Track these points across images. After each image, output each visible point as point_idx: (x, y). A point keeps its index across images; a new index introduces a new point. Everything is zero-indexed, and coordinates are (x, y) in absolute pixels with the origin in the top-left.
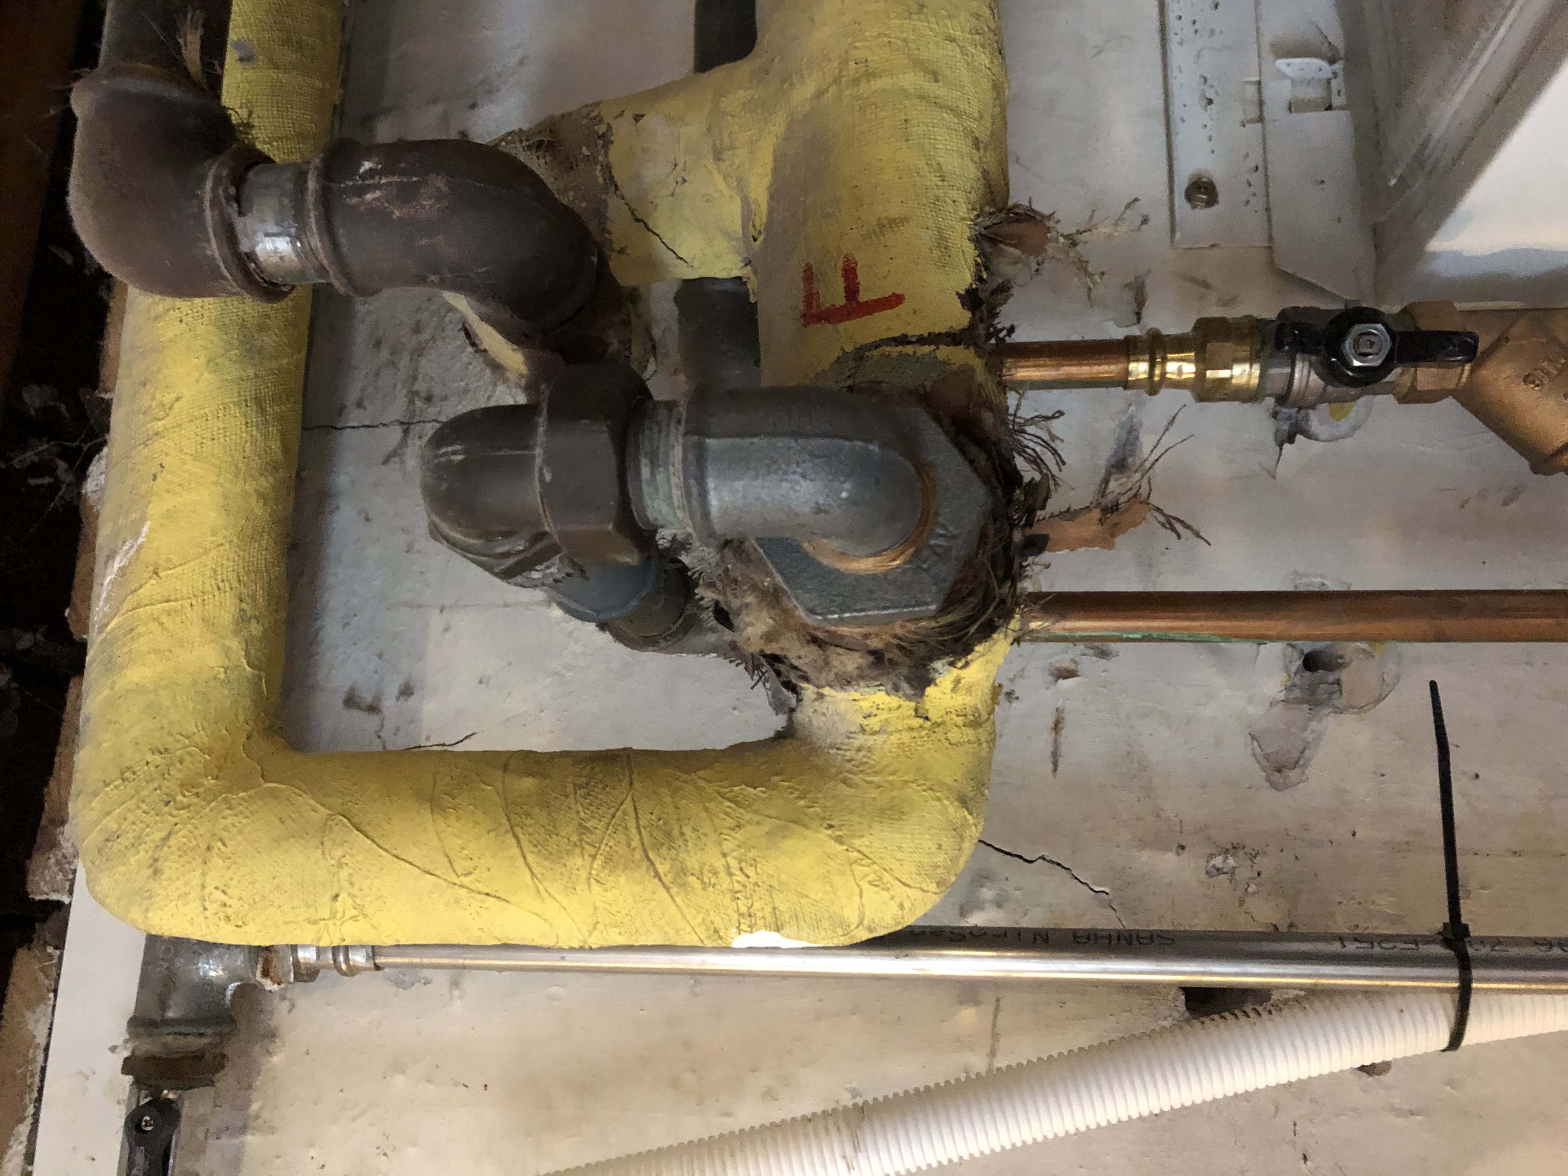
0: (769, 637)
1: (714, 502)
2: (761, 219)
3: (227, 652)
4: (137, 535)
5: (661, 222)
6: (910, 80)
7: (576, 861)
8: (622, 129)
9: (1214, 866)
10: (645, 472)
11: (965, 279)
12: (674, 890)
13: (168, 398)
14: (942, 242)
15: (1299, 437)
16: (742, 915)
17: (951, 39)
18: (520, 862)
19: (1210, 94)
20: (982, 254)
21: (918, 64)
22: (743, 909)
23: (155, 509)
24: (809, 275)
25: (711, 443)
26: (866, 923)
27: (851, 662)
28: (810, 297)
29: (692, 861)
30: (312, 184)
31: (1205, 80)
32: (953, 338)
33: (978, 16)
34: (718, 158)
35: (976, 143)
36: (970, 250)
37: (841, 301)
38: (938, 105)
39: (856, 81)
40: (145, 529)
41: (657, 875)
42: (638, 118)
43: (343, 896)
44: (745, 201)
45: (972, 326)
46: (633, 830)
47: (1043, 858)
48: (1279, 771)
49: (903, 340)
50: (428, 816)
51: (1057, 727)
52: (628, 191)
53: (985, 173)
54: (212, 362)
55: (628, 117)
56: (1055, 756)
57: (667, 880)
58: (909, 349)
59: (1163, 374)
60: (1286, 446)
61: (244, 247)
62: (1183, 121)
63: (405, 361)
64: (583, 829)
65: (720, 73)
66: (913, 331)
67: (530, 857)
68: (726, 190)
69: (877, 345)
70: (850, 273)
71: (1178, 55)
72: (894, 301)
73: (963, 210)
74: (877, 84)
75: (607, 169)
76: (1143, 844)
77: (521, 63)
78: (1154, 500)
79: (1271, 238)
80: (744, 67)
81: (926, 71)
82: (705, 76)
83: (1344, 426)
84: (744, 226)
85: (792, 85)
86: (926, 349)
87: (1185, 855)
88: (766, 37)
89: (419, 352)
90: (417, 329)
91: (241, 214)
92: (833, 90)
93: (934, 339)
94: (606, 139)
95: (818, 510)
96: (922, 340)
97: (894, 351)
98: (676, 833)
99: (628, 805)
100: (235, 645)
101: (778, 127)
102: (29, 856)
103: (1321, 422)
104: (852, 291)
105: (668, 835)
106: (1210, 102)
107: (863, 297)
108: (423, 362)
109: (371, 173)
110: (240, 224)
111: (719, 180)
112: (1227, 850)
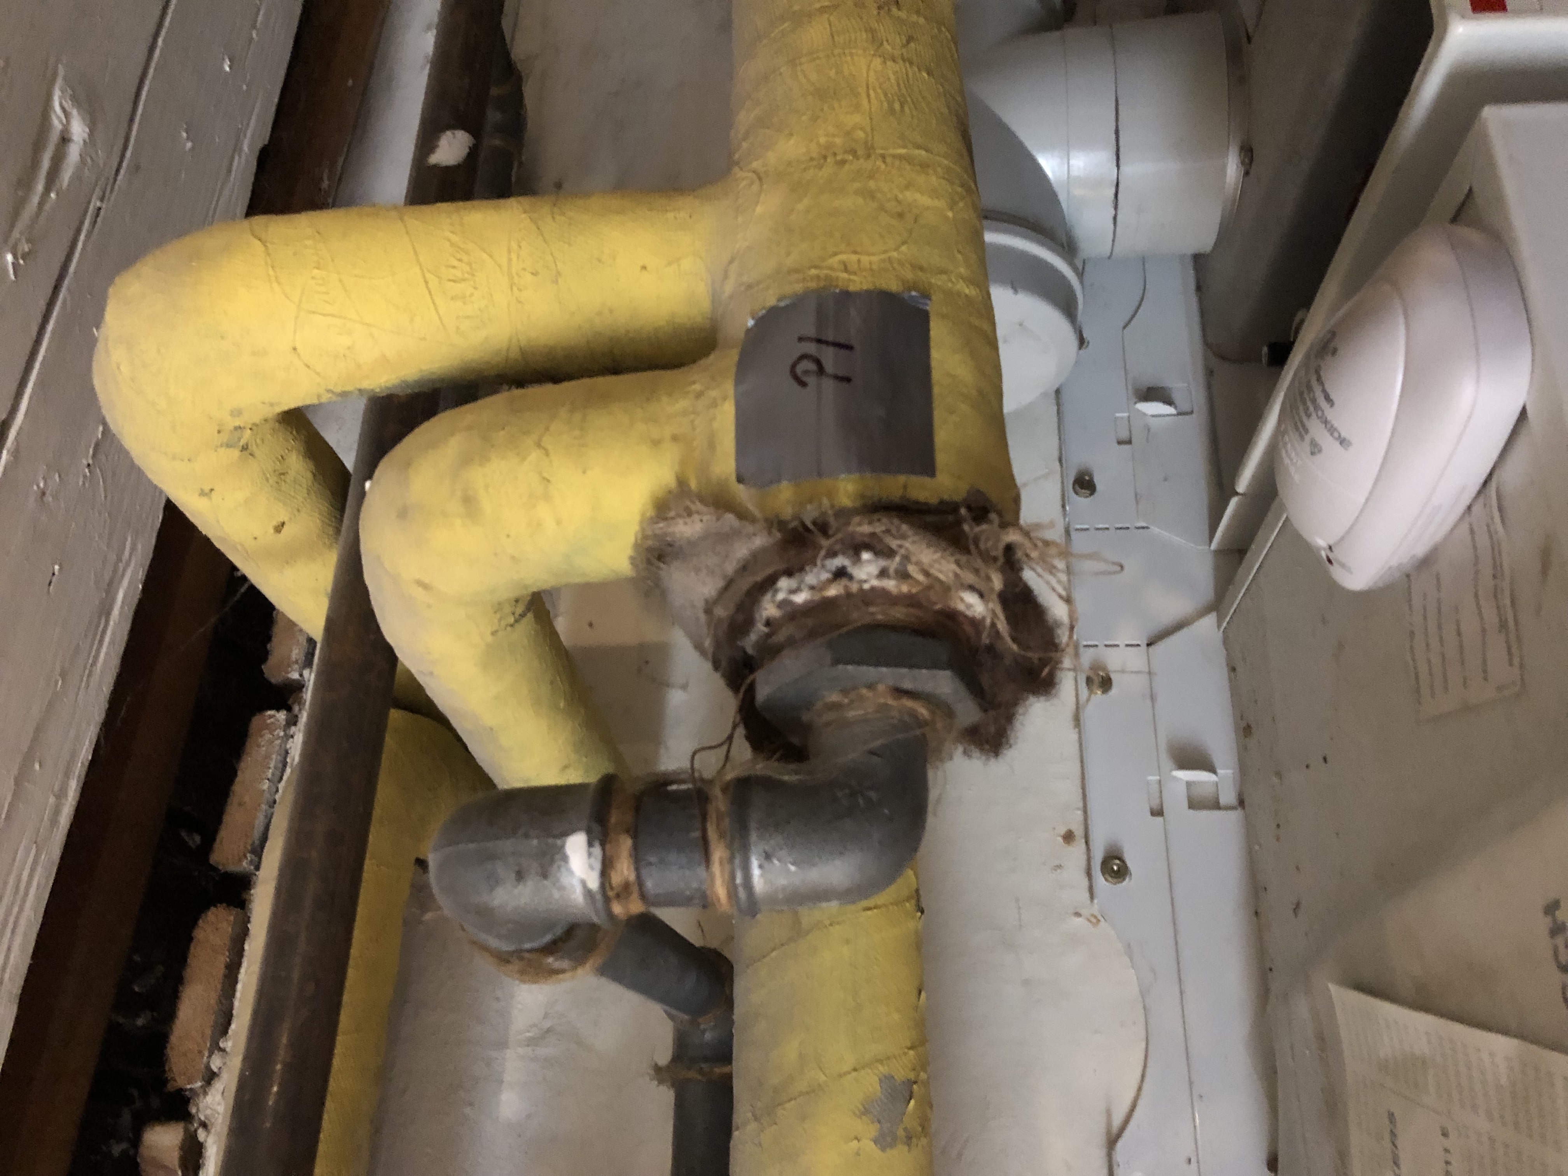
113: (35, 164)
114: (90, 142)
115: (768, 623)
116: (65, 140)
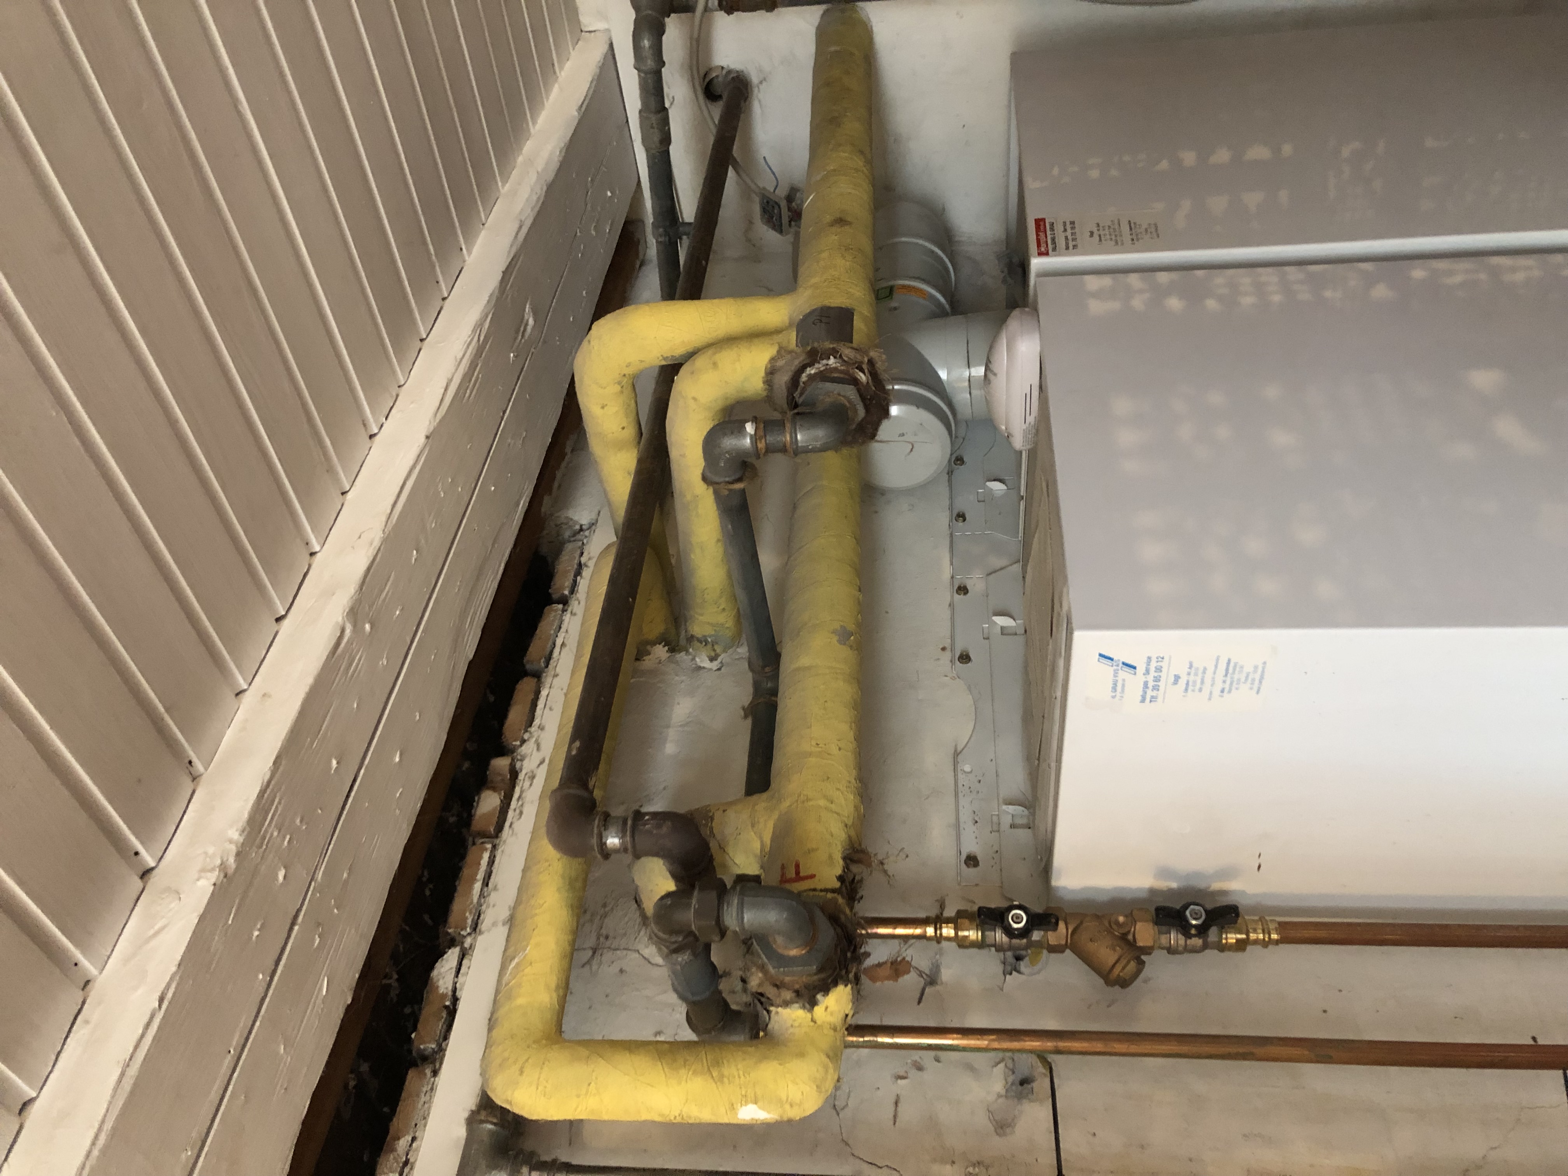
0: (760, 985)
1: (745, 920)
2: (767, 849)
3: (551, 998)
4: (526, 950)
5: (730, 851)
6: (822, 802)
7: (683, 1072)
8: (718, 815)
9: (969, 1172)
10: (725, 908)
11: (839, 872)
12: (718, 1083)
13: (541, 902)
14: (830, 857)
15: (1014, 973)
16: (742, 1096)
17: (838, 789)
18: (662, 1072)
19: (976, 819)
20: (845, 863)
21: (825, 797)
22: (743, 1093)
23: (533, 942)
24: (783, 867)
25: (746, 898)
26: (789, 1100)
27: (788, 995)
28: (783, 875)
29: (726, 1072)
30: (629, 822)
31: (974, 812)
32: (833, 891)
33: (850, 782)
34: (753, 826)
35: (846, 826)
36: (841, 862)
37: (794, 875)
38: (832, 811)
39: (803, 802)
40: (528, 949)
41: (713, 1077)
42: (724, 811)
43: (593, 1084)
44: (762, 842)
45: (841, 888)
46: (705, 1061)
47: (887, 1166)
48: (1002, 1128)
49: (815, 890)
50: (628, 1054)
51: (896, 1103)
52: (718, 837)
53: (849, 837)
54: (558, 890)
55: (720, 812)
56: (895, 1117)
57: (716, 1079)
58: (817, 893)
59: (941, 934)
60: (1008, 976)
61: (604, 840)
62: (964, 829)
63: (597, 919)
64: (685, 1061)
65: (755, 797)
66: (819, 887)
67: (665, 1069)
68: (756, 838)
69: (805, 891)
70: (797, 866)
71: (963, 802)
72: (812, 876)
73: (840, 848)
74: (811, 803)
75: (711, 829)
76: (934, 1161)
77: (664, 789)
78: (913, 963)
79: (1002, 883)
80: (764, 795)
81: (828, 800)
82: (749, 798)
83: (1036, 968)
84: (761, 851)
85: (781, 802)
86: (823, 894)
87: (955, 1166)
88: (773, 785)
89: (605, 916)
90: (604, 905)
91: (605, 830)
92: (795, 804)
93: (826, 890)
94: (712, 818)
95: (776, 921)
96: (821, 890)
97: (811, 893)
98: (721, 1062)
99: (703, 1052)
100: (555, 995)
101: (775, 816)
102: (379, 1156)
103: (1026, 967)
104: (797, 873)
105: (718, 1063)
106: (976, 822)
107: (802, 874)
108: (606, 920)
109: (648, 820)
110: (604, 834)
111: (752, 833)
112: (975, 1164)
113: (519, 330)
114: (534, 327)
115: (804, 383)
116: (527, 324)
